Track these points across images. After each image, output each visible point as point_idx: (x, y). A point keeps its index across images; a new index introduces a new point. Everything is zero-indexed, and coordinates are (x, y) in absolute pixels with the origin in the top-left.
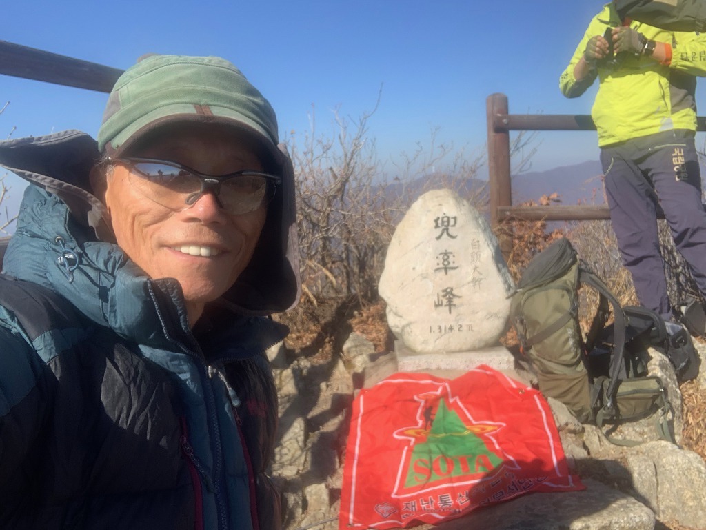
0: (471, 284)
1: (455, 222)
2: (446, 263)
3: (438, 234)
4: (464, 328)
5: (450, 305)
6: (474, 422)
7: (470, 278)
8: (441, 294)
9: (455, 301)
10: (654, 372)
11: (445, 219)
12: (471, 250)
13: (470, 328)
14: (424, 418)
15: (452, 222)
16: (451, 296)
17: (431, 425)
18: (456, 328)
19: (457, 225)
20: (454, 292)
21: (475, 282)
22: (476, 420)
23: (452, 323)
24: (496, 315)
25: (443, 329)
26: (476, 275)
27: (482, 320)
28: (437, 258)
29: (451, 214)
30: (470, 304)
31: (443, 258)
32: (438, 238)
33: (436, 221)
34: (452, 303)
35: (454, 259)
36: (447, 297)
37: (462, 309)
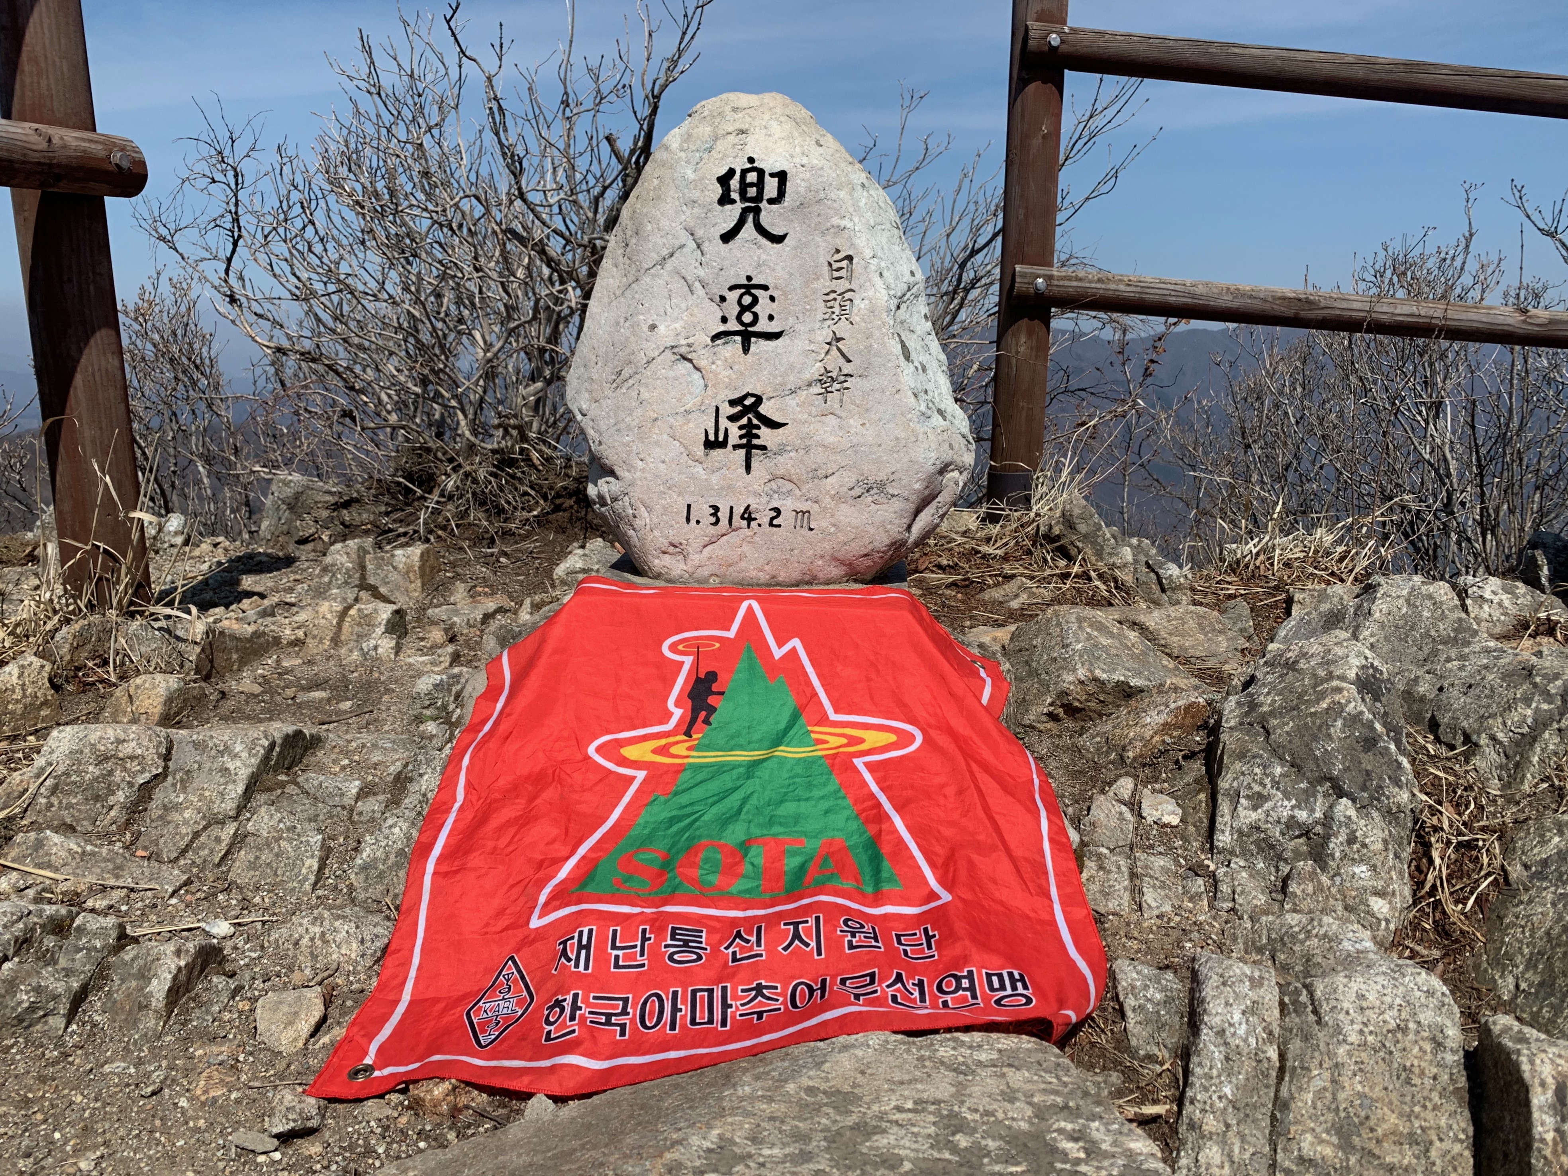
0: (817, 389)
1: (782, 191)
2: (747, 317)
3: (728, 226)
4: (786, 519)
5: (749, 444)
7: (815, 370)
9: (765, 435)
11: (752, 177)
12: (824, 285)
13: (804, 519)
15: (771, 187)
16: (755, 421)
18: (763, 517)
19: (787, 200)
20: (762, 409)
21: (829, 383)
23: (752, 501)
24: (881, 486)
25: (723, 515)
26: (834, 361)
27: (838, 498)
28: (723, 299)
29: (769, 164)
30: (807, 449)
31: (739, 302)
32: (727, 237)
33: (724, 180)
34: (755, 442)
35: (772, 308)
36: (744, 421)
37: (785, 463)
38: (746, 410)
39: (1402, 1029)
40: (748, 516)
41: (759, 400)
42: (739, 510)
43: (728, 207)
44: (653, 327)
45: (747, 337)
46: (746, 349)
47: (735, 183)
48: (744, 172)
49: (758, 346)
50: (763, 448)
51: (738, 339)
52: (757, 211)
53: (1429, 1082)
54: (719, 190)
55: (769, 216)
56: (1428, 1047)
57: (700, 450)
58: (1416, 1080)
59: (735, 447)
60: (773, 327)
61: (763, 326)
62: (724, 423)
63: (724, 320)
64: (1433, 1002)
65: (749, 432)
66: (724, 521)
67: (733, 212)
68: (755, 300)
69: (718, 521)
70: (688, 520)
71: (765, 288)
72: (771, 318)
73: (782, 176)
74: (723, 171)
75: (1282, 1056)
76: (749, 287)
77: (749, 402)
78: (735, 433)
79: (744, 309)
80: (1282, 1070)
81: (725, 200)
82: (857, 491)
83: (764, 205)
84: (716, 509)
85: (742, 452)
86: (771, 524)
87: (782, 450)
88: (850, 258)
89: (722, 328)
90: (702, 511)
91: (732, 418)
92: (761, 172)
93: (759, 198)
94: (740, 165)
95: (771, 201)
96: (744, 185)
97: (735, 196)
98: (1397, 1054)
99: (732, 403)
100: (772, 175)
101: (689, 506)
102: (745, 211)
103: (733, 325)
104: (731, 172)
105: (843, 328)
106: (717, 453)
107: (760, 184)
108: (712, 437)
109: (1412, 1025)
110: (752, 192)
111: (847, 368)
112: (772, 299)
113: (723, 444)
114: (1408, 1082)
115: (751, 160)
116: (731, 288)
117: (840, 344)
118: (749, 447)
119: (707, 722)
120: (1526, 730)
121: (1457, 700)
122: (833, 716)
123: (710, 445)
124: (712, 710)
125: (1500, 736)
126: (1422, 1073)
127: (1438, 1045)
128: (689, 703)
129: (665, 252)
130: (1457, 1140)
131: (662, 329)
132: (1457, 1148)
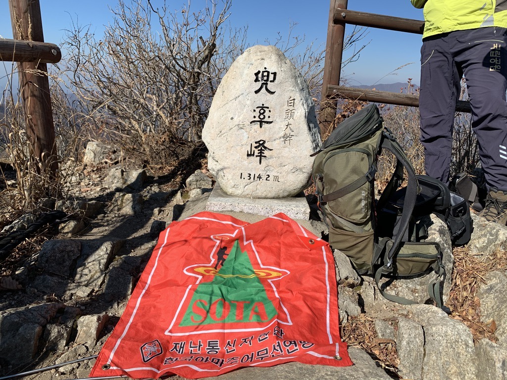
0: (282, 139)
1: (275, 78)
2: (262, 117)
3: (257, 88)
4: (271, 178)
5: (261, 156)
6: (262, 266)
7: (282, 134)
8: (254, 145)
9: (266, 153)
10: (434, 236)
11: (266, 74)
12: (286, 107)
13: (276, 178)
14: (217, 257)
15: (271, 77)
16: (263, 149)
17: (222, 264)
18: (264, 177)
19: (276, 81)
20: (265, 145)
21: (286, 138)
22: (263, 265)
23: (261, 173)
26: (288, 131)
27: (288, 173)
28: (254, 111)
29: (271, 70)
30: (279, 158)
31: (260, 112)
32: (257, 92)
33: (257, 74)
34: (263, 155)
35: (270, 114)
36: (260, 148)
37: (271, 161)
38: (260, 145)
39: (457, 341)
40: (259, 177)
41: (264, 142)
42: (257, 175)
43: (257, 83)
44: (232, 118)
46: (261, 127)
47: (260, 75)
48: (263, 72)
49: (264, 125)
50: (265, 157)
51: (259, 123)
52: (267, 84)
53: (465, 357)
54: (255, 78)
55: (270, 86)
57: (246, 157)
59: (257, 156)
60: (270, 120)
61: (266, 119)
62: (253, 149)
63: (255, 117)
65: (261, 152)
66: (252, 178)
68: (265, 111)
70: (241, 178)
71: (268, 108)
72: (269, 117)
73: (275, 74)
74: (256, 71)
76: (263, 108)
77: (261, 142)
78: (257, 152)
81: (257, 80)
82: (293, 171)
83: (269, 82)
84: (250, 175)
85: (259, 158)
86: (266, 180)
87: (271, 157)
88: (294, 100)
89: (254, 120)
90: (246, 175)
91: (256, 147)
92: (268, 72)
93: (267, 80)
96: (263, 76)
97: (260, 79)
98: (456, 349)
99: (256, 143)
100: (272, 73)
102: (263, 84)
103: (257, 119)
104: (259, 72)
105: (291, 121)
106: (251, 158)
107: (268, 76)
110: (265, 78)
111: (292, 133)
112: (270, 111)
113: (253, 155)
115: (265, 68)
116: (257, 108)
117: (290, 126)
123: (248, 155)
129: (237, 96)
131: (235, 119)
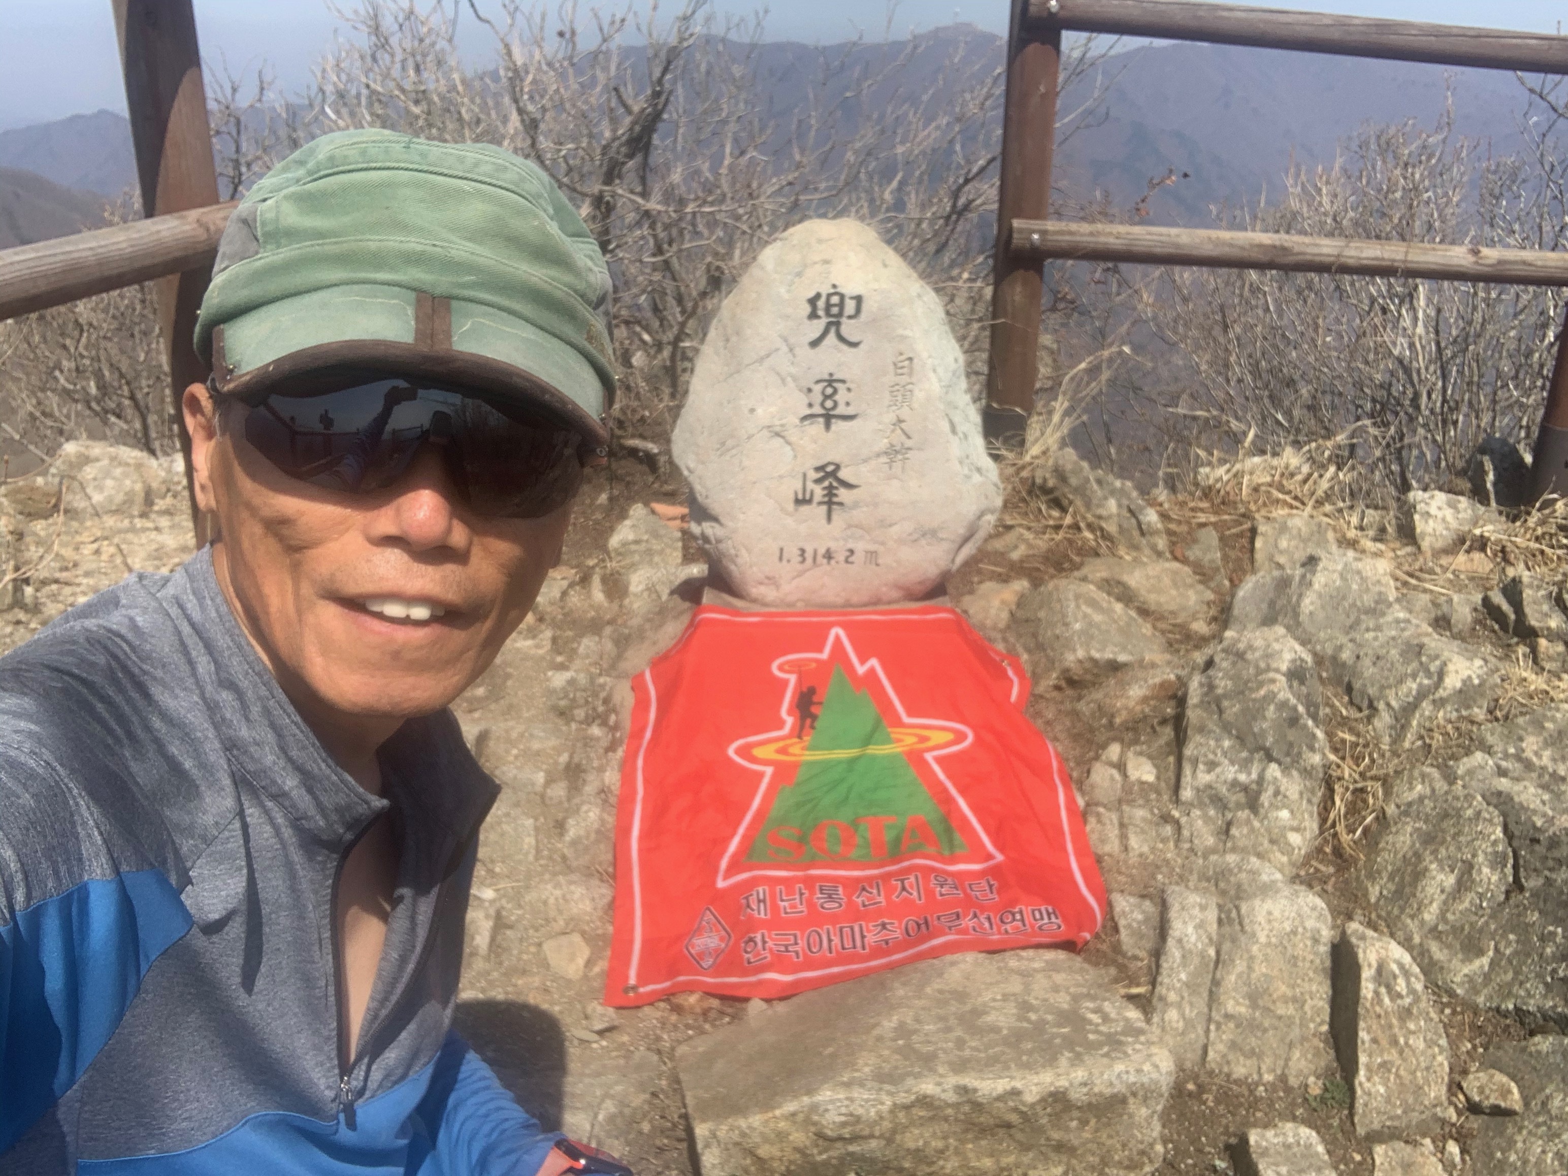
0: (884, 459)
3: (816, 334)
4: (858, 557)
7: (882, 445)
8: (812, 475)
9: (843, 494)
10: (1272, 687)
11: (835, 299)
12: (890, 379)
13: (872, 556)
15: (850, 307)
16: (835, 484)
18: (841, 557)
19: (863, 316)
20: (842, 474)
21: (893, 453)
23: (833, 545)
24: (933, 533)
25: (809, 555)
26: (898, 438)
27: (901, 541)
28: (810, 390)
29: (850, 289)
30: (876, 505)
31: (823, 393)
32: (815, 344)
33: (813, 301)
34: (835, 499)
35: (850, 397)
36: (826, 483)
37: (858, 515)
38: (828, 475)
39: (1294, 932)
40: (829, 555)
41: (838, 467)
42: (822, 551)
43: (815, 321)
44: (752, 411)
45: (828, 418)
46: (828, 426)
47: (821, 304)
48: (829, 296)
49: (837, 425)
50: (841, 504)
51: (821, 420)
52: (838, 324)
53: (1307, 965)
54: (808, 309)
55: (848, 328)
56: (1309, 943)
57: (791, 506)
58: (1300, 964)
59: (820, 503)
60: (850, 411)
61: (841, 410)
62: (810, 485)
63: (810, 405)
64: (1315, 914)
65: (830, 492)
66: (809, 560)
67: (819, 325)
68: (835, 391)
69: (804, 560)
70: (781, 559)
71: (843, 381)
72: (848, 404)
73: (859, 299)
74: (811, 294)
75: (1218, 953)
76: (830, 381)
77: (830, 468)
78: (819, 492)
79: (827, 397)
80: (1217, 962)
81: (813, 315)
82: (915, 536)
83: (844, 320)
84: (803, 551)
85: (824, 508)
86: (847, 561)
87: (856, 505)
88: (910, 359)
89: (808, 412)
90: (792, 552)
91: (818, 481)
92: (842, 297)
93: (840, 314)
94: (825, 290)
95: (850, 317)
96: (828, 306)
97: (821, 313)
98: (1289, 948)
99: (818, 469)
100: (852, 298)
101: (782, 550)
102: (829, 324)
103: (817, 410)
104: (818, 296)
105: (905, 413)
106: (805, 509)
107: (841, 305)
108: (800, 497)
109: (1300, 930)
110: (835, 310)
111: (909, 443)
112: (849, 390)
113: (809, 502)
114: (1295, 965)
115: (834, 286)
116: (818, 382)
117: (903, 425)
118: (830, 503)
119: (813, 727)
120: (1411, 699)
121: (1368, 670)
122: (906, 720)
123: (799, 502)
124: (814, 717)
125: (1394, 703)
126: (1304, 959)
127: (1316, 941)
128: (798, 714)
129: (763, 353)
130: (1321, 998)
131: (760, 411)
132: (1321, 1003)
